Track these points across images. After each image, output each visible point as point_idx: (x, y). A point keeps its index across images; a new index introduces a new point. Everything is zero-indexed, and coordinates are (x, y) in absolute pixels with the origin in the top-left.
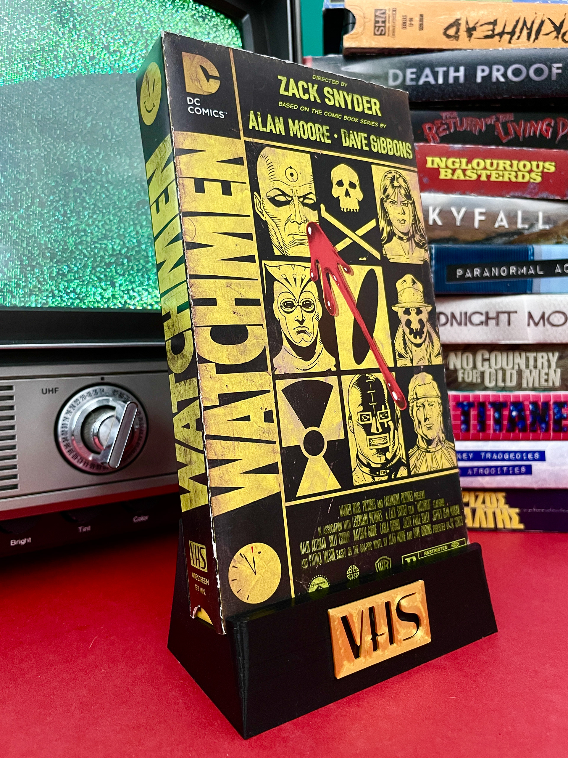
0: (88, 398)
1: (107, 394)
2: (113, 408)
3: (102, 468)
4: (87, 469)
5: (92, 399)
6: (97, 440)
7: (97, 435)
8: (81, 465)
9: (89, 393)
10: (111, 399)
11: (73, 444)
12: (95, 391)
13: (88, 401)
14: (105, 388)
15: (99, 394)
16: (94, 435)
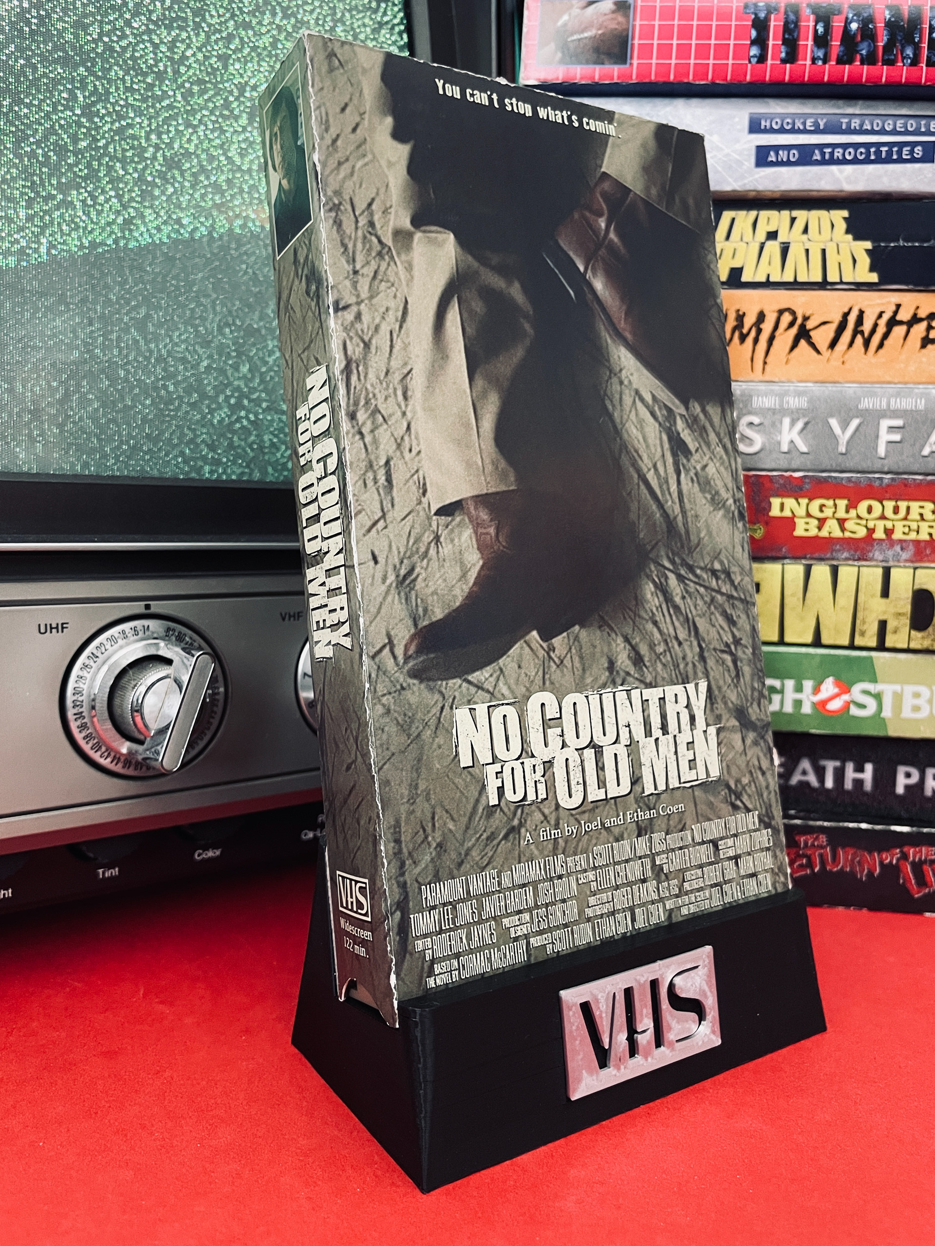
0: (120, 642)
1: (155, 635)
2: (169, 662)
3: (144, 768)
4: (118, 768)
5: (128, 644)
6: (138, 719)
7: (138, 709)
8: (105, 762)
9: (123, 632)
10: (162, 644)
11: (93, 722)
12: (135, 629)
13: (121, 647)
14: (152, 624)
15: (141, 634)
16: (133, 710)
